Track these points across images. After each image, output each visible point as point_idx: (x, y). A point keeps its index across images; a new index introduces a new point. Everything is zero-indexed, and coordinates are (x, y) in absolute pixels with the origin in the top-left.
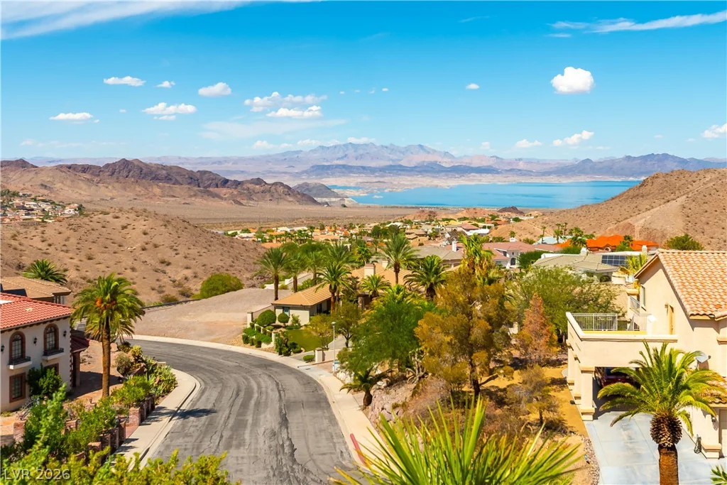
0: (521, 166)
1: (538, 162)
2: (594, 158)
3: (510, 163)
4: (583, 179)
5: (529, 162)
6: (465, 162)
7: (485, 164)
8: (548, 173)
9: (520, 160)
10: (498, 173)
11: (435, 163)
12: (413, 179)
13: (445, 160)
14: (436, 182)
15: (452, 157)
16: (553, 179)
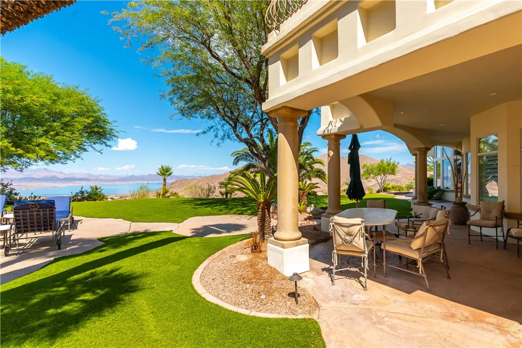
0: (102, 177)
1: (110, 176)
2: (136, 175)
3: (96, 176)
4: (131, 182)
5: (106, 176)
6: (72, 176)
7: (83, 177)
8: (116, 180)
9: (101, 175)
10: (91, 181)
11: (55, 177)
12: (40, 183)
13: (60, 175)
14: (55, 185)
15: (64, 174)
16: (118, 183)
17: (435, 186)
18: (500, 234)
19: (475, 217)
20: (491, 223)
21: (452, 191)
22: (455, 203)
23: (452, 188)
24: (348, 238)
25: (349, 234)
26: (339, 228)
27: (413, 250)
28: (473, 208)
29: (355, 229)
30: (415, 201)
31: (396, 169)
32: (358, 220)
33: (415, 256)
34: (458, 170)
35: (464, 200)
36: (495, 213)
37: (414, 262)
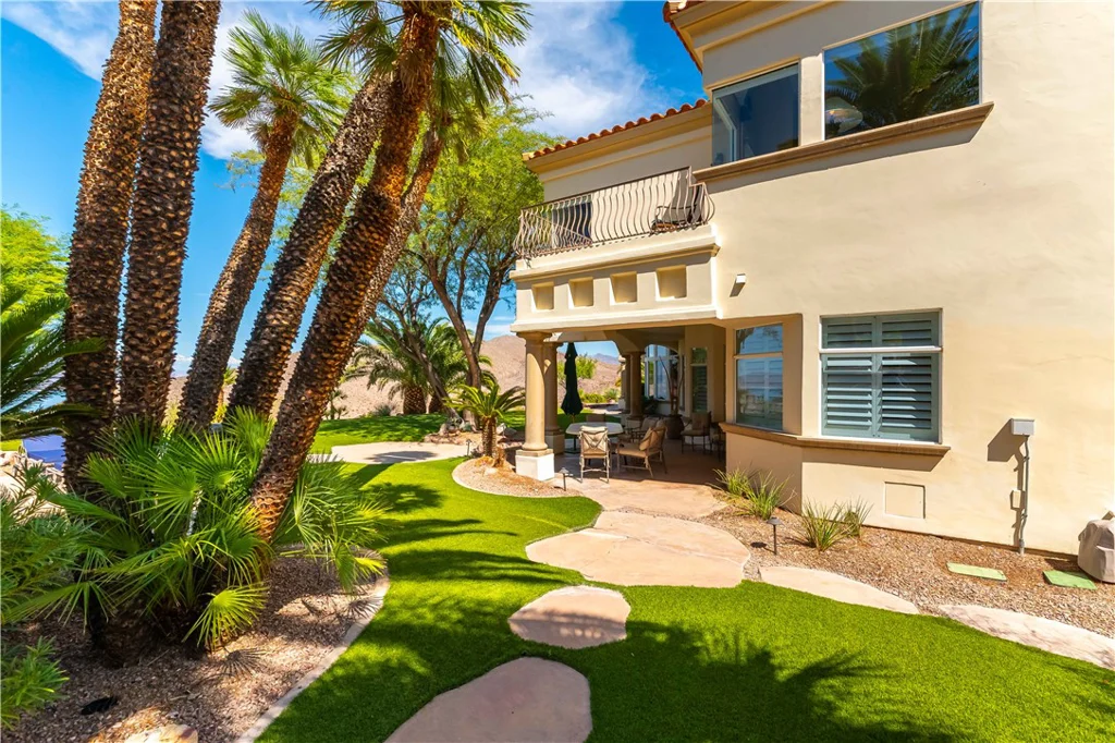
17: (646, 395)
18: (707, 442)
19: (688, 428)
20: (699, 432)
21: (667, 402)
22: (670, 416)
23: (668, 398)
24: (594, 444)
25: (595, 440)
26: (586, 436)
27: (641, 452)
28: (686, 419)
29: (600, 436)
30: (628, 415)
31: (594, 371)
32: (602, 428)
33: (643, 455)
34: (674, 373)
35: (680, 412)
36: (704, 423)
37: (643, 459)
